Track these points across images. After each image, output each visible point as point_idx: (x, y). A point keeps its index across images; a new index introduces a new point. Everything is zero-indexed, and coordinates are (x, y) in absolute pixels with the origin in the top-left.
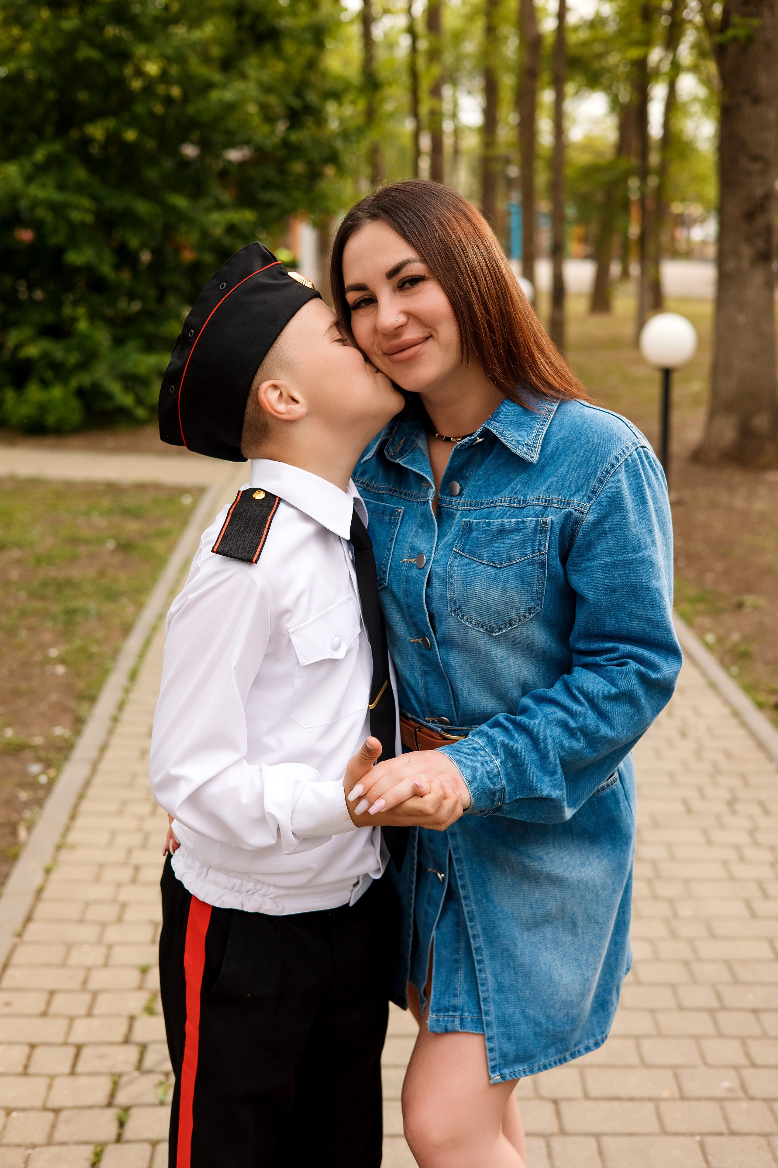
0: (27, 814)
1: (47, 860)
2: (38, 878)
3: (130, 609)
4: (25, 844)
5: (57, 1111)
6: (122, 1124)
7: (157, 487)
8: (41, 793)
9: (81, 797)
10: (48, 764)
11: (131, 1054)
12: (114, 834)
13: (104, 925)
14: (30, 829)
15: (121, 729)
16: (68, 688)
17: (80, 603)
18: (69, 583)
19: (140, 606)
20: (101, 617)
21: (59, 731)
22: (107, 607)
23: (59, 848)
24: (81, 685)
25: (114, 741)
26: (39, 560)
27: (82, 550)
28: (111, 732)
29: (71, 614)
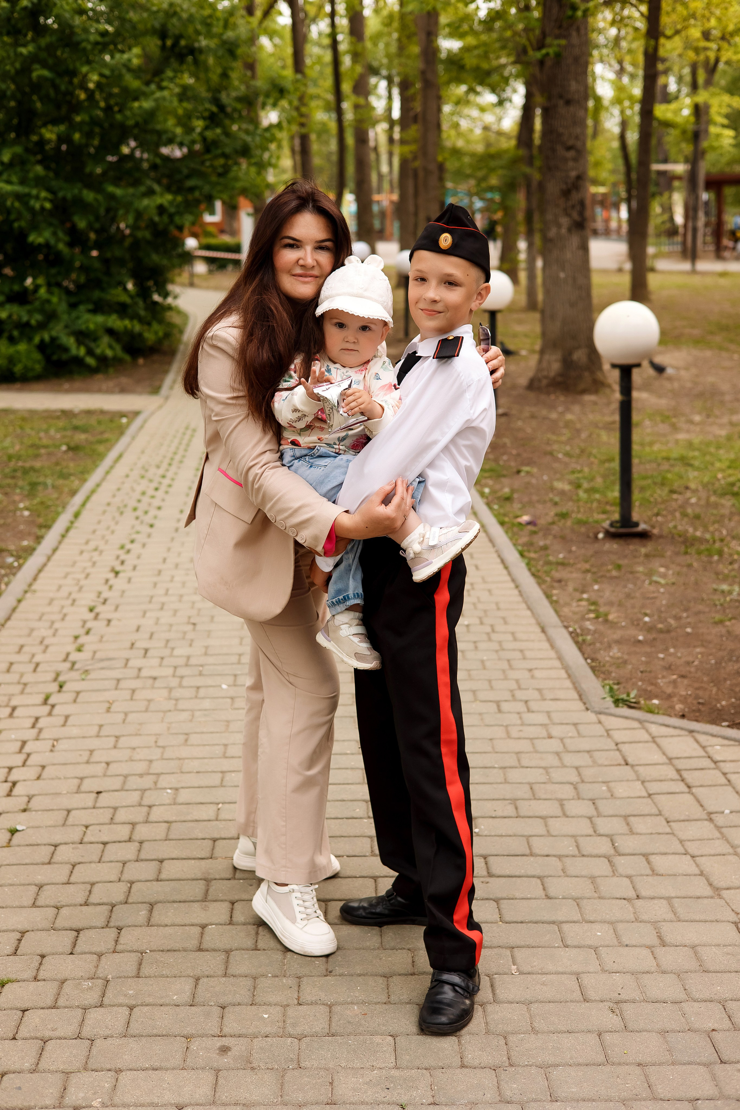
0: (6, 579)
1: (19, 596)
2: (14, 603)
3: (77, 482)
4: (5, 590)
5: (25, 684)
6: (61, 687)
7: (102, 412)
8: (14, 571)
9: (40, 571)
10: (18, 557)
11: (68, 665)
12: (60, 587)
13: (53, 623)
14: (7, 584)
15: (66, 540)
16: (30, 522)
17: (41, 479)
18: (32, 469)
19: (85, 480)
20: (54, 487)
21: (25, 543)
22: (60, 482)
23: (26, 592)
24: (41, 520)
25: (62, 546)
26: (10, 458)
27: (43, 451)
28: (60, 543)
29: (34, 485)
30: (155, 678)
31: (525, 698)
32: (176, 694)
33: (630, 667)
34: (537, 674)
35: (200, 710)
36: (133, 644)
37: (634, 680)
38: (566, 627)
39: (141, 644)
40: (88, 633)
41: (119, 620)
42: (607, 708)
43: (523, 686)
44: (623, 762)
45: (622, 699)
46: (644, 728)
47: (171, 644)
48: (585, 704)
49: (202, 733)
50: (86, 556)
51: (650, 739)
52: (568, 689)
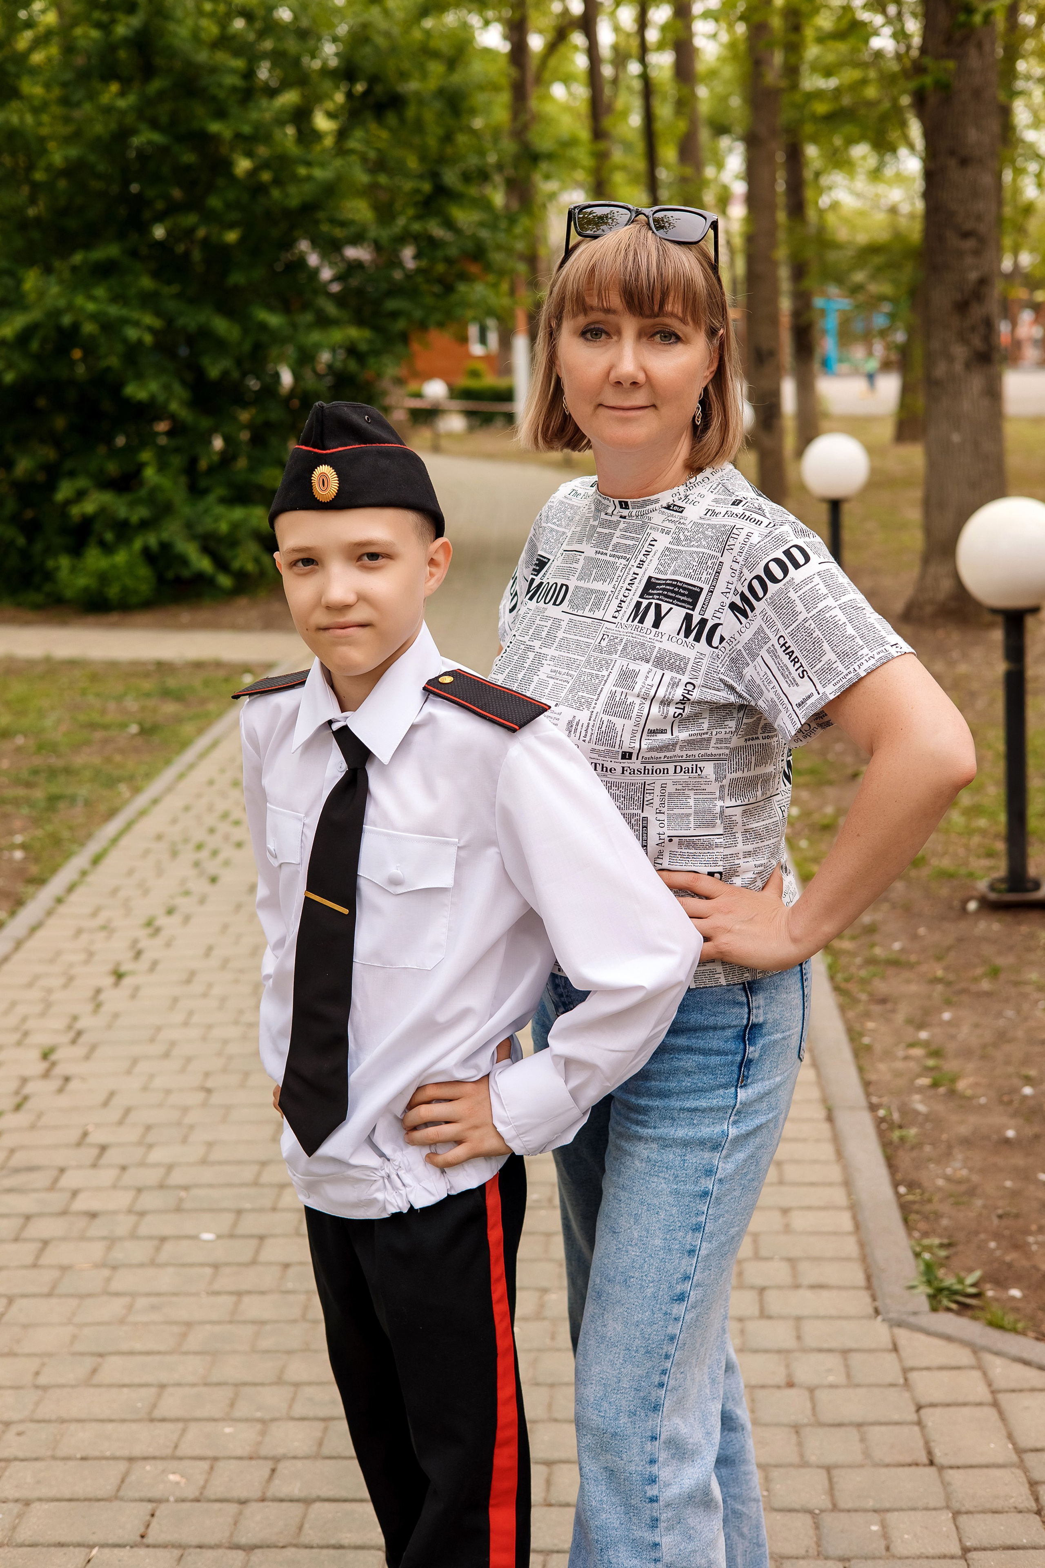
3: (126, 795)
7: (218, 665)
15: (62, 909)
16: (18, 872)
17: (73, 789)
19: (137, 791)
20: (86, 802)
22: (100, 794)
24: (35, 869)
25: (51, 921)
26: (40, 748)
27: (98, 735)
28: (49, 914)
29: (53, 800)
30: (93, 1215)
31: (759, 1282)
32: (118, 1255)
33: (979, 1203)
34: (799, 1221)
35: (148, 1295)
36: (85, 1134)
37: (982, 1236)
38: (873, 1108)
39: (97, 1137)
40: (18, 1107)
41: (83, 1079)
42: (915, 1313)
43: (764, 1253)
44: (924, 1459)
45: (948, 1289)
46: (980, 1367)
47: (150, 1139)
48: (874, 1298)
49: (132, 1353)
50: (85, 938)
51: (988, 1398)
52: (848, 1259)
